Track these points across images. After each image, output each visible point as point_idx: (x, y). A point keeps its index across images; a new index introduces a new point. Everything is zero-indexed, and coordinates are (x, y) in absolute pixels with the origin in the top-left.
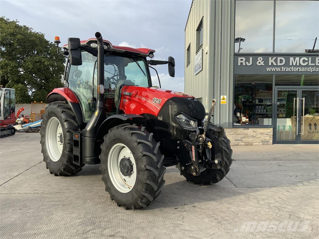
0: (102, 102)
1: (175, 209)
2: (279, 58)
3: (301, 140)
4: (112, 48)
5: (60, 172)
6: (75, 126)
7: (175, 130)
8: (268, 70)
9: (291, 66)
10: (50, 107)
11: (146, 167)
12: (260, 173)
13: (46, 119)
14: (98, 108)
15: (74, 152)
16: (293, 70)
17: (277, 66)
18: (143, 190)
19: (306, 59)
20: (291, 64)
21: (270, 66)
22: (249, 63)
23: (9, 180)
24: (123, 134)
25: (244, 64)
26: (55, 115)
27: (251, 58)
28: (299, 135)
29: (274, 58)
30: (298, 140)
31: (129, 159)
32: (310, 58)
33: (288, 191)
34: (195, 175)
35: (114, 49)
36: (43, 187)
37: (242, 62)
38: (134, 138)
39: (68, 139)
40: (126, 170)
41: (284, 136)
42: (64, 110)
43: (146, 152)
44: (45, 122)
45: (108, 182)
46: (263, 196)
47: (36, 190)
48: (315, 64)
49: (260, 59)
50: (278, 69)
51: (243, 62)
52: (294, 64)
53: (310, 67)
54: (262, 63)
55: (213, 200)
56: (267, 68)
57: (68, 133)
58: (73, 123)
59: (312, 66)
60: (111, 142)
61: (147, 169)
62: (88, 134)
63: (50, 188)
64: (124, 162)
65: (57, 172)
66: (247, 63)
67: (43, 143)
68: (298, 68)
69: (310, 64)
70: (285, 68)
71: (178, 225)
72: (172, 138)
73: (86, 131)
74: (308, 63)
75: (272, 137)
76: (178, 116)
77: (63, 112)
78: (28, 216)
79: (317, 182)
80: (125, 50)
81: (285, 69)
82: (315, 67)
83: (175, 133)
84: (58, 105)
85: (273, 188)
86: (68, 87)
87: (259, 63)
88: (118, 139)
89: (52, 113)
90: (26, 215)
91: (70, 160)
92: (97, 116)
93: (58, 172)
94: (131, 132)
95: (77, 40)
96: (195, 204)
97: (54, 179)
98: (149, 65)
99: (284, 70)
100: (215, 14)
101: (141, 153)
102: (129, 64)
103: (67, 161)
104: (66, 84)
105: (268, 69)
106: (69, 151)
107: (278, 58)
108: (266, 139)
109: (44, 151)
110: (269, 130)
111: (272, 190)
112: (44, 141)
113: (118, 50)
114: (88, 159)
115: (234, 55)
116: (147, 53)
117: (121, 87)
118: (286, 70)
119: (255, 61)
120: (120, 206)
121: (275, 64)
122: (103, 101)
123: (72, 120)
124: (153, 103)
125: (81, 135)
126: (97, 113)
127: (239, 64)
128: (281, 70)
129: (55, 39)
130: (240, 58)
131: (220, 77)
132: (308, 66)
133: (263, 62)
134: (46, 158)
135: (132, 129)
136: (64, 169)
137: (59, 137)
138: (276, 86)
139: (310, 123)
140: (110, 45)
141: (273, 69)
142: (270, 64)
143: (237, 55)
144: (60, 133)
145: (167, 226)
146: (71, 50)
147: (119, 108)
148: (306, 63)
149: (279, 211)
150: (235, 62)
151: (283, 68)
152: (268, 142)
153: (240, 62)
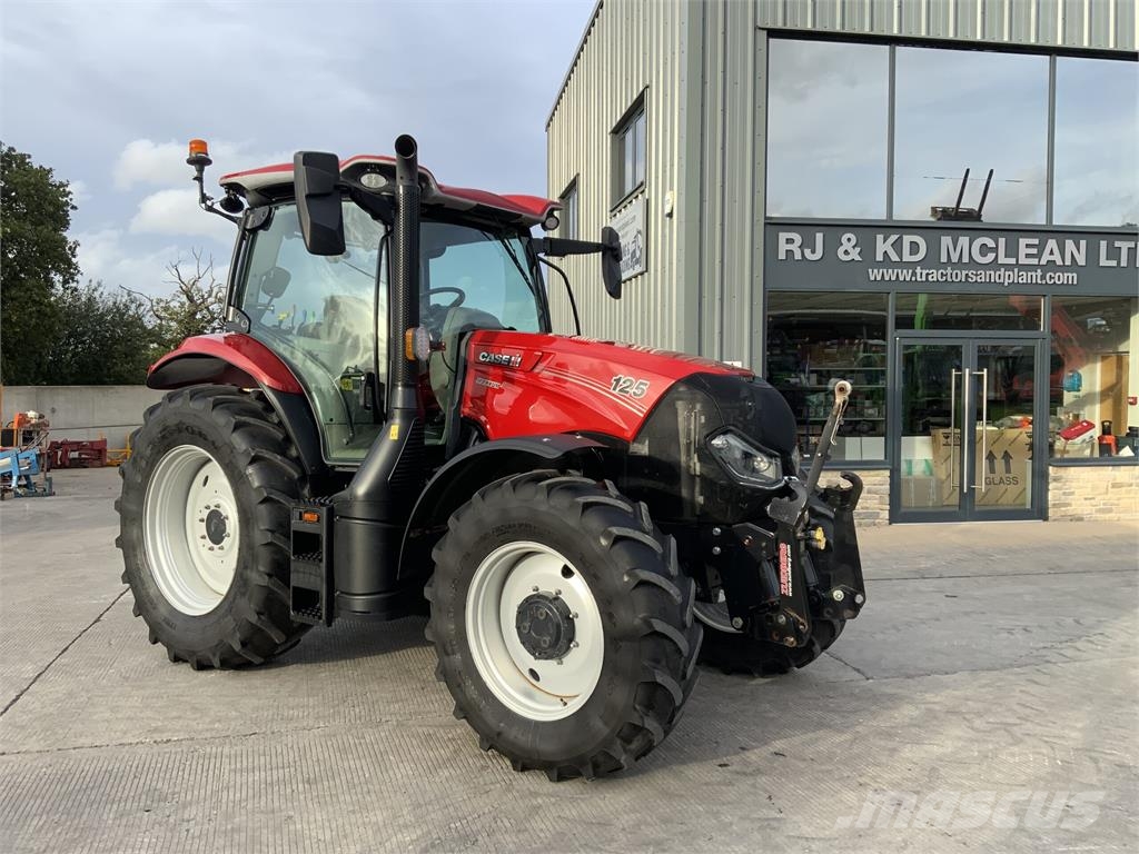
0: (413, 390)
1: (720, 766)
2: (907, 239)
3: (977, 509)
4: (436, 191)
5: (222, 654)
6: (291, 478)
7: (697, 489)
8: (872, 278)
9: (944, 266)
10: (172, 405)
11: (650, 625)
12: (908, 624)
13: (148, 452)
14: (397, 413)
15: (293, 577)
16: (949, 280)
17: (902, 264)
18: (638, 707)
19: (991, 244)
20: (944, 259)
21: (879, 265)
22: (813, 252)
23: (18, 697)
24: (543, 508)
25: (798, 256)
26: (198, 437)
27: (819, 237)
28: (972, 491)
29: (894, 238)
30: (967, 508)
31: (557, 598)
32: (1002, 241)
33: (1036, 683)
34: (795, 644)
35: (442, 198)
36: (179, 718)
37: (790, 247)
38: (593, 522)
39: (267, 527)
40: (547, 639)
41: (913, 495)
42: (243, 418)
43: (646, 572)
44: (143, 463)
45: (469, 683)
46: (970, 703)
47: (156, 730)
48: (1017, 261)
49: (849, 240)
50: (905, 275)
51: (795, 247)
52: (955, 259)
53: (1003, 270)
54: (855, 255)
55: (820, 725)
56: (870, 270)
57: (262, 507)
58: (282, 468)
59: (1008, 267)
60: (484, 538)
61: (656, 634)
62: (359, 510)
63: (208, 720)
64: (538, 608)
65: (211, 657)
66: (807, 252)
67: (131, 544)
68: (964, 273)
69: (1002, 260)
70: (925, 272)
71: (772, 823)
72: (687, 516)
73: (354, 497)
74: (997, 256)
75: (887, 499)
76: (717, 442)
77: (237, 427)
78: (195, 831)
79: (1099, 648)
80: (475, 203)
81: (927, 274)
82: (1016, 270)
83: (700, 499)
84: (211, 399)
85: (984, 674)
86: (249, 332)
87: (846, 252)
88: (521, 525)
89: (180, 431)
90: (188, 831)
91: (271, 607)
92: (398, 443)
93: (214, 655)
94: (581, 500)
95: (330, 160)
96: (778, 745)
97: (196, 681)
98: (541, 255)
99: (924, 279)
100: (704, 83)
101: (629, 575)
102: (448, 248)
103: (259, 613)
104: (237, 321)
105: (874, 274)
106: (270, 575)
107: (904, 237)
108: (867, 508)
109: (135, 576)
110: (877, 475)
111: (984, 681)
112: (135, 536)
113: (451, 201)
114: (359, 603)
115: (765, 224)
116: (539, 212)
117: (462, 335)
118: (930, 277)
119: (831, 246)
120: (524, 768)
121: (895, 258)
122: (415, 386)
123: (279, 457)
124: (613, 395)
125: (331, 513)
126: (394, 431)
127: (782, 256)
128: (913, 279)
129: (191, 149)
130: (783, 236)
131: (722, 299)
132: (994, 265)
133: (858, 249)
134: (147, 604)
135: (573, 489)
136: (244, 644)
137: (202, 520)
138: (899, 331)
139: (1006, 452)
140: (431, 181)
141: (890, 274)
142: (880, 257)
143: (774, 225)
144: (208, 507)
145: (735, 828)
146: (307, 196)
147: (457, 410)
148: (991, 257)
149: (1053, 749)
150: (770, 247)
151: (918, 270)
152: (877, 515)
153: (783, 247)
